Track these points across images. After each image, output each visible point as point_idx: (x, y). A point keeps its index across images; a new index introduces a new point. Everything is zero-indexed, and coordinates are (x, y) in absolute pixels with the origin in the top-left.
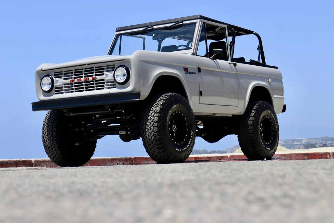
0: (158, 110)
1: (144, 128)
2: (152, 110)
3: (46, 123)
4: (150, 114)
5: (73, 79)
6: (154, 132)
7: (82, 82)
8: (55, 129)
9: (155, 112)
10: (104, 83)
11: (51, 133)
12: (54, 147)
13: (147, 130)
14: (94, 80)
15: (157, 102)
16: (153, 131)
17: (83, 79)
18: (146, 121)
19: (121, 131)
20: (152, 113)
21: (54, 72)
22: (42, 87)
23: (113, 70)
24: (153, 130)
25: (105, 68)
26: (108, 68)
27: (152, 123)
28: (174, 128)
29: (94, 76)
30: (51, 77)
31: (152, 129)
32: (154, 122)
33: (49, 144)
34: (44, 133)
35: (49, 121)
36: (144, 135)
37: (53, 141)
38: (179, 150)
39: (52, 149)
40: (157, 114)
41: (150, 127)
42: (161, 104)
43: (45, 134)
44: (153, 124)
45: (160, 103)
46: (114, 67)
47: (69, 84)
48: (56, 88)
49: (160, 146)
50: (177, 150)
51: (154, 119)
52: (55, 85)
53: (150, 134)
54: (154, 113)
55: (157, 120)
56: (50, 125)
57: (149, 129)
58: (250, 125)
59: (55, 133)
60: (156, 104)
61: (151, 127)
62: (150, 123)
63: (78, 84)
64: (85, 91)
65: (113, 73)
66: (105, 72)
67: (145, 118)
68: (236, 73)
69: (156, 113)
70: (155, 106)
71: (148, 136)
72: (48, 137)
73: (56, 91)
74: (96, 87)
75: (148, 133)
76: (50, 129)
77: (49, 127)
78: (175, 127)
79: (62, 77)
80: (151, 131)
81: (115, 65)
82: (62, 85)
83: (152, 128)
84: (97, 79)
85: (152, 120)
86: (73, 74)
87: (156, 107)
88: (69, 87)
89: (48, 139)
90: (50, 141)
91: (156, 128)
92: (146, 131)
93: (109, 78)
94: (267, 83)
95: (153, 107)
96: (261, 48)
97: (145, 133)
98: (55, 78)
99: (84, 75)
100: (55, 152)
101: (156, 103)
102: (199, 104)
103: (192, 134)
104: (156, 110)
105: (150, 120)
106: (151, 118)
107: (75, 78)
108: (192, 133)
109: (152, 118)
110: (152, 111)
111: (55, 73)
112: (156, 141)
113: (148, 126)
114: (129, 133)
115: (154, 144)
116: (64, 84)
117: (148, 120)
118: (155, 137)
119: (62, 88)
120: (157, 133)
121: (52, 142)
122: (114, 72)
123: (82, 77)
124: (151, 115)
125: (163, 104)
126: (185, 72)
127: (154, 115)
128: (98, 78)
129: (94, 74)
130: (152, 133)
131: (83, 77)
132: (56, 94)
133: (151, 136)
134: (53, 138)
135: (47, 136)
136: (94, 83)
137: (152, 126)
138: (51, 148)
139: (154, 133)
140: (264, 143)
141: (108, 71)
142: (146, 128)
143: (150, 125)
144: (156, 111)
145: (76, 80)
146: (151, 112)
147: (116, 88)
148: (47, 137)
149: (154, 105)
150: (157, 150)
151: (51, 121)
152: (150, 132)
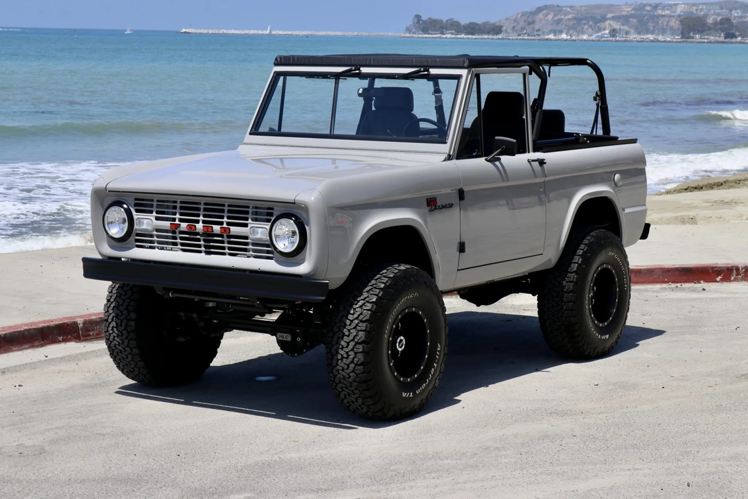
0: (367, 315)
1: (334, 352)
2: (352, 312)
3: (113, 297)
4: (348, 322)
5: (177, 222)
6: (356, 365)
7: (198, 234)
8: (133, 315)
9: (360, 318)
10: (247, 244)
11: (124, 324)
12: (130, 353)
13: (340, 357)
14: (225, 235)
15: (365, 295)
16: (352, 362)
17: (200, 226)
18: (339, 338)
19: (281, 334)
20: (352, 321)
21: (133, 199)
22: (107, 228)
23: (268, 221)
24: (353, 359)
25: (250, 210)
26: (256, 213)
27: (352, 344)
28: (401, 344)
29: (225, 225)
30: (125, 206)
31: (351, 357)
32: (357, 343)
33: (119, 345)
34: (110, 320)
35: (121, 294)
36: (334, 367)
37: (129, 340)
38: (410, 395)
39: (127, 356)
40: (365, 324)
41: (347, 353)
42: (374, 300)
43: (110, 323)
44: (354, 347)
45: (371, 297)
46: (271, 214)
47: (166, 231)
48: (138, 235)
49: (367, 393)
50: (404, 395)
51: (356, 335)
52: (136, 227)
53: (346, 367)
54: (356, 321)
55: (363, 338)
56: (122, 305)
57: (345, 356)
58: (566, 292)
59: (132, 323)
60: (362, 298)
61: (349, 353)
62: (348, 344)
63: (187, 236)
64: (203, 254)
65: (268, 227)
66: (250, 221)
67: (336, 330)
68: (542, 180)
69: (361, 321)
70: (360, 303)
71: (343, 370)
72: (117, 329)
73: (137, 241)
74: (230, 249)
75: (342, 365)
76: (121, 312)
77: (121, 308)
78: (401, 340)
79: (152, 212)
80: (349, 360)
81: (272, 209)
82: (152, 231)
83: (352, 353)
84: (231, 234)
85: (351, 338)
86: (178, 211)
87: (361, 307)
88: (167, 237)
89: (117, 336)
90: (123, 341)
91: (360, 356)
92: (338, 360)
93: (259, 236)
94: (610, 186)
95: (355, 306)
96: (601, 97)
97: (334, 361)
98: (137, 211)
99: (201, 218)
100: (132, 362)
101: (361, 294)
102: (458, 270)
103: (439, 351)
104: (361, 314)
105: (348, 336)
106: (349, 331)
107: (181, 220)
108: (439, 349)
109: (351, 331)
110: (353, 314)
111: (136, 199)
112: (360, 382)
113: (342, 349)
114: (298, 339)
115: (353, 389)
116: (158, 230)
117: (344, 335)
118: (357, 374)
119: (152, 236)
120: (361, 367)
121: (126, 342)
122: (270, 224)
123: (198, 222)
124: (350, 325)
125: (379, 299)
126: (430, 208)
127: (357, 325)
128: (235, 230)
129: (225, 220)
130: (350, 365)
131: (201, 222)
132: (138, 246)
133: (348, 371)
134: (129, 335)
135: (117, 327)
136: (225, 239)
137: (352, 350)
138: (124, 353)
139: (355, 367)
140: (597, 327)
141: (256, 220)
142: (338, 352)
143: (347, 347)
144: (362, 316)
145: (184, 226)
146: (350, 317)
147: (273, 261)
148: (115, 329)
149: (358, 301)
150: (360, 401)
151: (125, 295)
152: (347, 363)
